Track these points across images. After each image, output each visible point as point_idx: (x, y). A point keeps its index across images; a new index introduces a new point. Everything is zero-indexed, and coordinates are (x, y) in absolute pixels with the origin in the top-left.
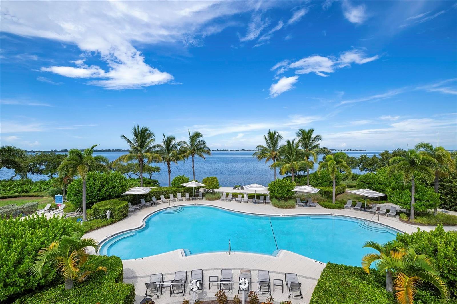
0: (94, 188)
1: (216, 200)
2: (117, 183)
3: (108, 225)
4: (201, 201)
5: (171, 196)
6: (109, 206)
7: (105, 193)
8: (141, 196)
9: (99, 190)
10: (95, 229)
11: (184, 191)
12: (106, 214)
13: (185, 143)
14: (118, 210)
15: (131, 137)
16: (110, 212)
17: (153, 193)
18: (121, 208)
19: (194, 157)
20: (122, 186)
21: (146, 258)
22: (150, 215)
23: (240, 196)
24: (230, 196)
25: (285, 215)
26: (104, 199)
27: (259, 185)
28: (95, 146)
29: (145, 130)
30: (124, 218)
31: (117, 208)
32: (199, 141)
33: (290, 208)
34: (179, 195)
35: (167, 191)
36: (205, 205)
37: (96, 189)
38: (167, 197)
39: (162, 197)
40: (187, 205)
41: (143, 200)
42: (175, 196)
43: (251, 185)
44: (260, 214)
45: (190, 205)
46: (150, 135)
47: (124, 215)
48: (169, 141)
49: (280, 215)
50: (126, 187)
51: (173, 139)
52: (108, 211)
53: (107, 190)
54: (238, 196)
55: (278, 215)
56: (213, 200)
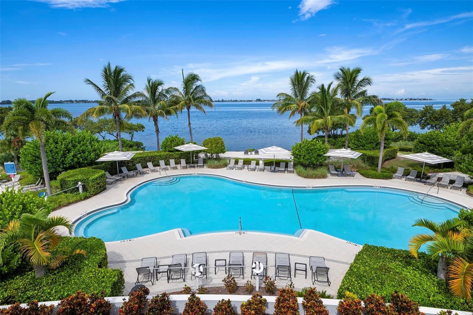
0: (57, 153)
1: (221, 168)
2: (87, 146)
3: (81, 200)
4: (201, 169)
5: (162, 163)
6: (80, 177)
7: (72, 160)
8: (122, 163)
9: (64, 156)
10: (65, 206)
11: (178, 156)
12: (77, 186)
13: (176, 89)
14: (93, 181)
15: (101, 82)
16: (83, 184)
17: (138, 160)
18: (96, 179)
19: (190, 110)
20: (95, 150)
21: (135, 239)
22: (135, 187)
23: (253, 163)
24: (241, 163)
25: (313, 187)
26: (72, 167)
27: (279, 149)
28: (49, 95)
29: (118, 71)
30: (101, 192)
31: (91, 179)
32: (197, 87)
33: (320, 178)
34: (172, 162)
35: (156, 156)
36: (207, 174)
37: (59, 155)
38: (157, 165)
39: (150, 164)
40: (183, 175)
41: (124, 169)
42: (167, 163)
43: (269, 148)
44: (280, 186)
45: (188, 174)
46: (127, 79)
47: (101, 188)
48: (153, 87)
49: (306, 187)
50: (100, 152)
51: (160, 84)
52: (80, 183)
53: (74, 156)
54: (251, 162)
55: (304, 187)
56: (217, 168)
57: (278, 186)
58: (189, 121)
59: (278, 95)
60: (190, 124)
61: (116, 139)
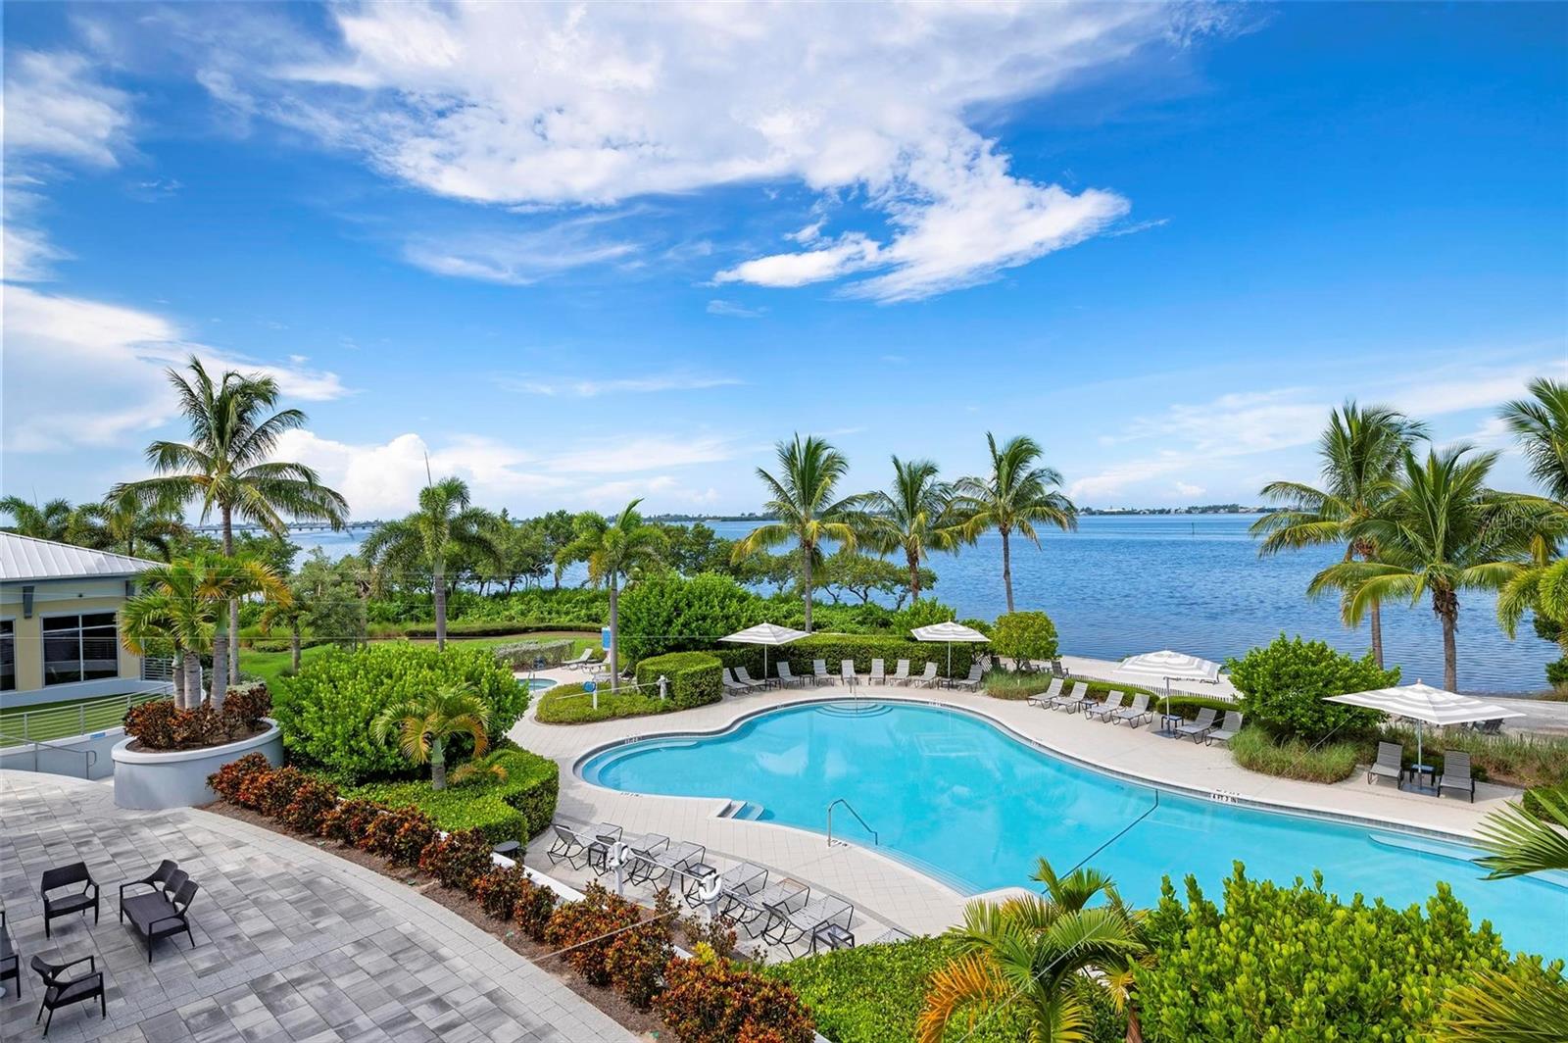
0: (658, 615)
1: (1019, 699)
3: (655, 713)
4: (970, 696)
5: (878, 665)
6: (668, 667)
7: (681, 633)
8: (778, 653)
9: (669, 622)
10: (624, 717)
11: (926, 654)
12: (658, 683)
13: (976, 484)
14: (685, 677)
16: (667, 681)
17: (825, 650)
18: (693, 675)
19: (1009, 536)
22: (776, 708)
23: (1116, 697)
24: (1079, 691)
25: (1233, 799)
26: (679, 647)
27: (1184, 659)
28: (634, 504)
29: (814, 450)
30: (702, 705)
31: (680, 673)
32: (1032, 474)
34: (903, 666)
35: (871, 648)
36: (964, 709)
37: (660, 619)
38: (863, 669)
39: (848, 666)
40: (906, 700)
41: (783, 668)
42: (890, 670)
43: (1151, 657)
44: (1123, 774)
45: (917, 701)
46: (836, 464)
47: (707, 695)
48: (911, 482)
49: (1208, 794)
51: (930, 470)
52: (662, 678)
53: (685, 625)
54: (1108, 693)
56: (1007, 698)
57: (1118, 773)
58: (1007, 566)
59: (1266, 490)
60: (1007, 573)
61: (862, 602)
